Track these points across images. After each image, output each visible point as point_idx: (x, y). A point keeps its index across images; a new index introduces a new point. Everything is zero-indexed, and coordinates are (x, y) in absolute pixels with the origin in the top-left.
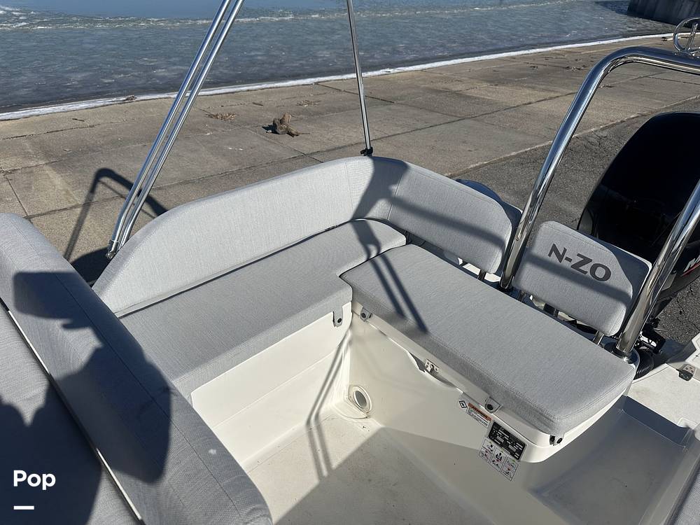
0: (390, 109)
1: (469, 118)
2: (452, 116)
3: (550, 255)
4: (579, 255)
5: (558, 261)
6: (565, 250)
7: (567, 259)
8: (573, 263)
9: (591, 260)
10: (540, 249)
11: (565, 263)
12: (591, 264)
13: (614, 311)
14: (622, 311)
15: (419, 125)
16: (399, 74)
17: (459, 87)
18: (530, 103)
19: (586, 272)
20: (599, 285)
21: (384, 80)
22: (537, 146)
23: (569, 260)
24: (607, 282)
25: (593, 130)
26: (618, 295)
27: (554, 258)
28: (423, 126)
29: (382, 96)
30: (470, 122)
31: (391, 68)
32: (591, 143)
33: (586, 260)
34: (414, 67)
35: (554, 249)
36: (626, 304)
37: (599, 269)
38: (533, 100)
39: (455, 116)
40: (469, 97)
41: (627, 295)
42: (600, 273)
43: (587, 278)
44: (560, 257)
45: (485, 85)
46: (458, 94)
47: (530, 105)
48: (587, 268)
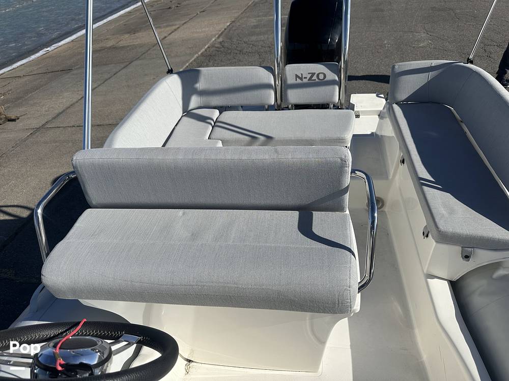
0: (74, 74)
1: (135, 60)
2: (123, 62)
3: (296, 80)
4: (309, 73)
5: (301, 81)
6: (302, 74)
7: (304, 78)
8: (308, 78)
9: (315, 73)
10: (291, 80)
11: (305, 81)
12: (316, 74)
13: (334, 90)
14: (337, 88)
15: (106, 76)
16: (56, 50)
17: (110, 44)
18: (165, 37)
19: (315, 80)
20: (324, 83)
21: (48, 57)
22: (191, 61)
23: (305, 78)
24: (326, 79)
25: (213, 39)
26: (333, 82)
27: (299, 81)
28: (109, 76)
29: (59, 68)
30: (138, 62)
31: (47, 48)
32: (218, 47)
33: (313, 74)
34: (64, 41)
35: (297, 76)
36: (338, 85)
37: (320, 75)
38: (166, 35)
39: (125, 62)
40: (123, 47)
41: (336, 80)
42: (321, 77)
43: (318, 82)
44: (301, 79)
45: (127, 36)
46: (114, 48)
47: (166, 38)
48: (315, 77)
